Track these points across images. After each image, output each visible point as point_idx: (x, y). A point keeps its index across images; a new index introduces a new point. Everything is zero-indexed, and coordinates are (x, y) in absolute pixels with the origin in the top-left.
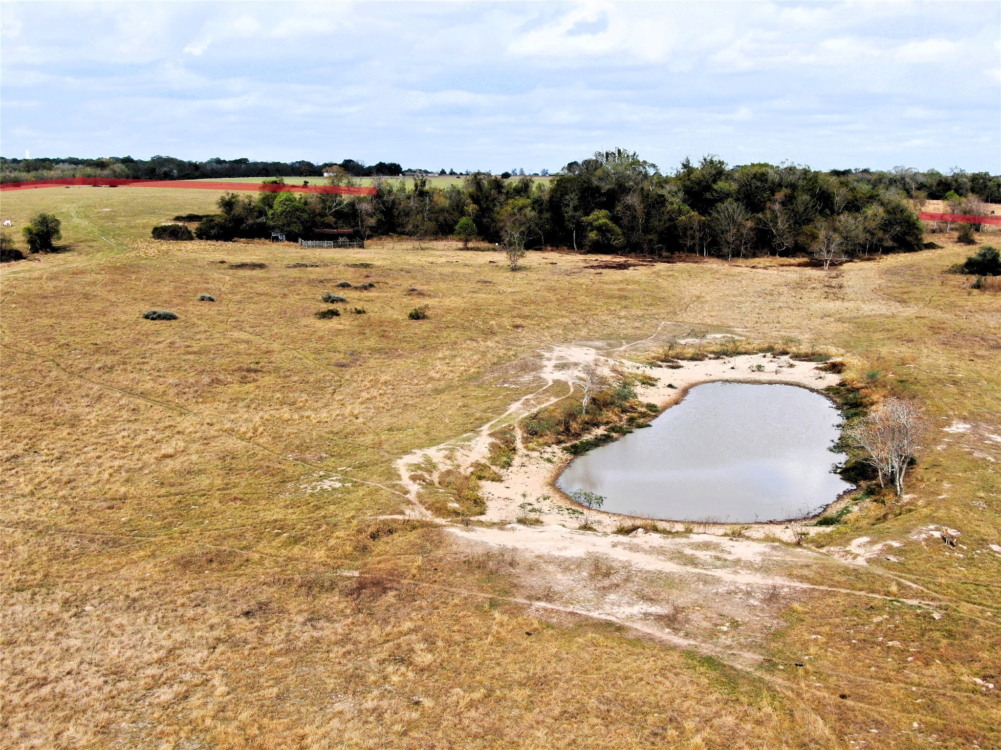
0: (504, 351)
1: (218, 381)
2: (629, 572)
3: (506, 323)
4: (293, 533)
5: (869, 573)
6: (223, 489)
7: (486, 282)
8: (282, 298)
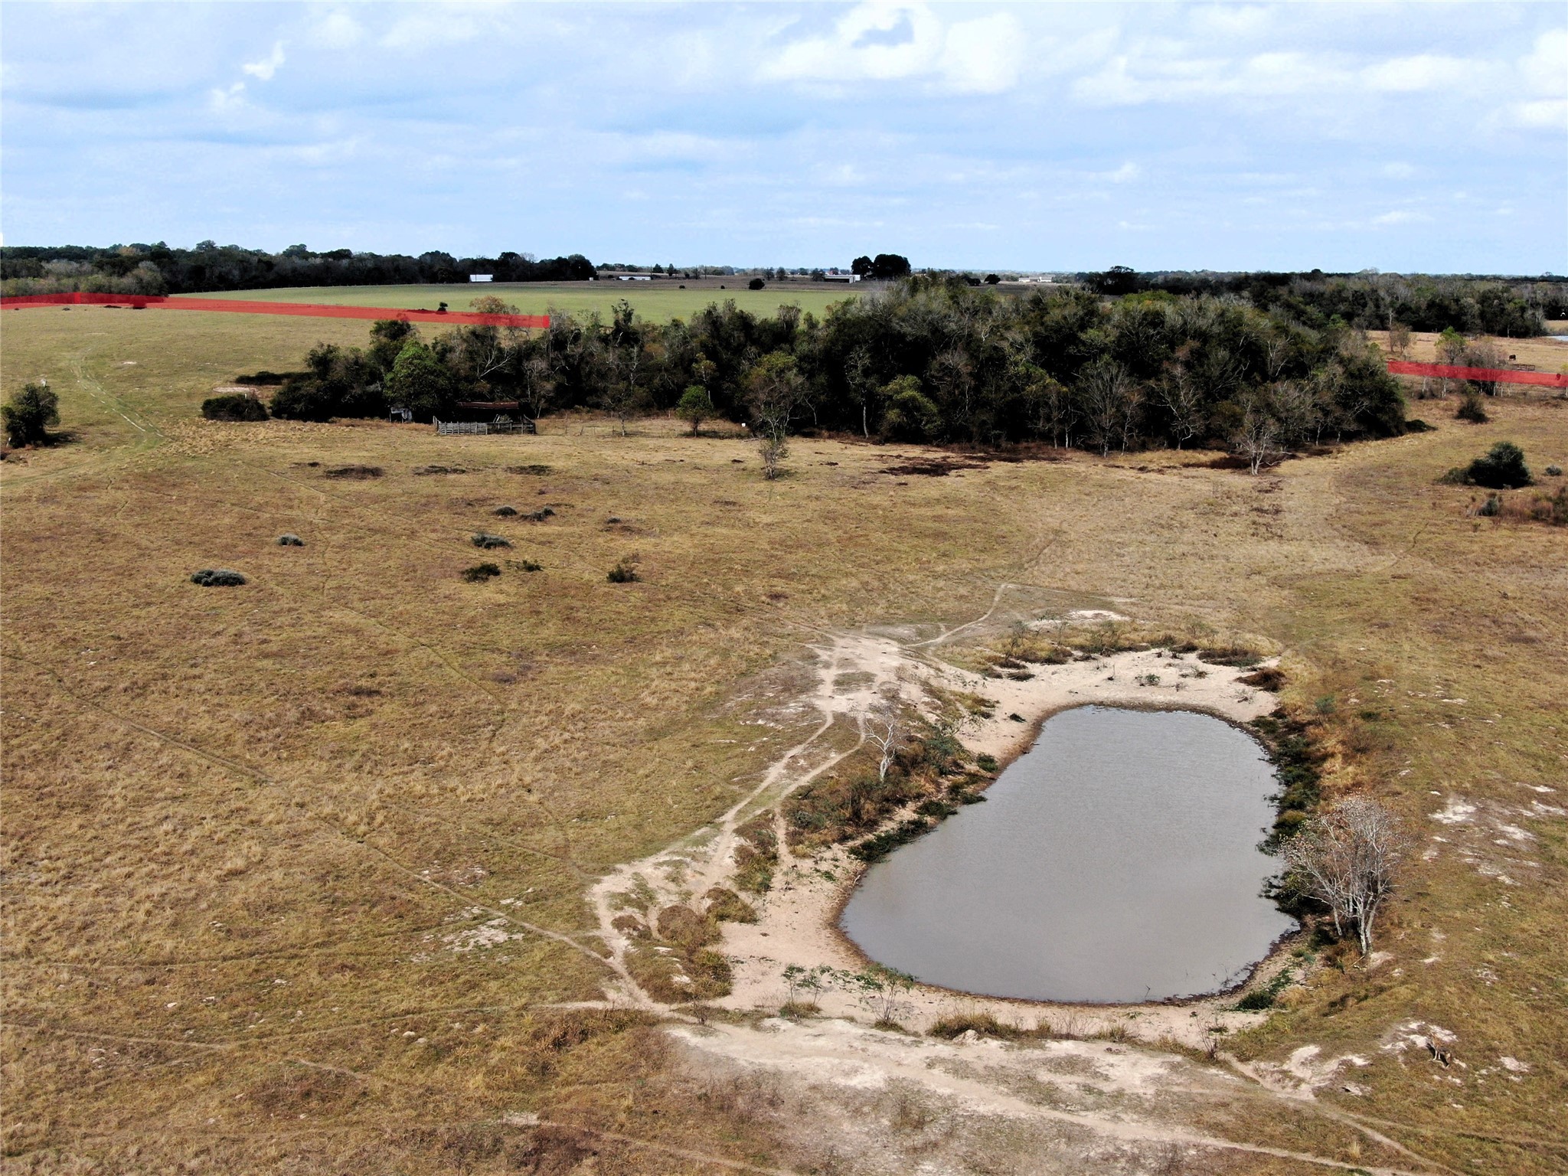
0: (756, 649)
1: (308, 715)
2: (953, 1119)
3: (760, 590)
4: (435, 1038)
5: (1317, 1117)
6: (323, 944)
7: (727, 503)
8: (409, 537)
